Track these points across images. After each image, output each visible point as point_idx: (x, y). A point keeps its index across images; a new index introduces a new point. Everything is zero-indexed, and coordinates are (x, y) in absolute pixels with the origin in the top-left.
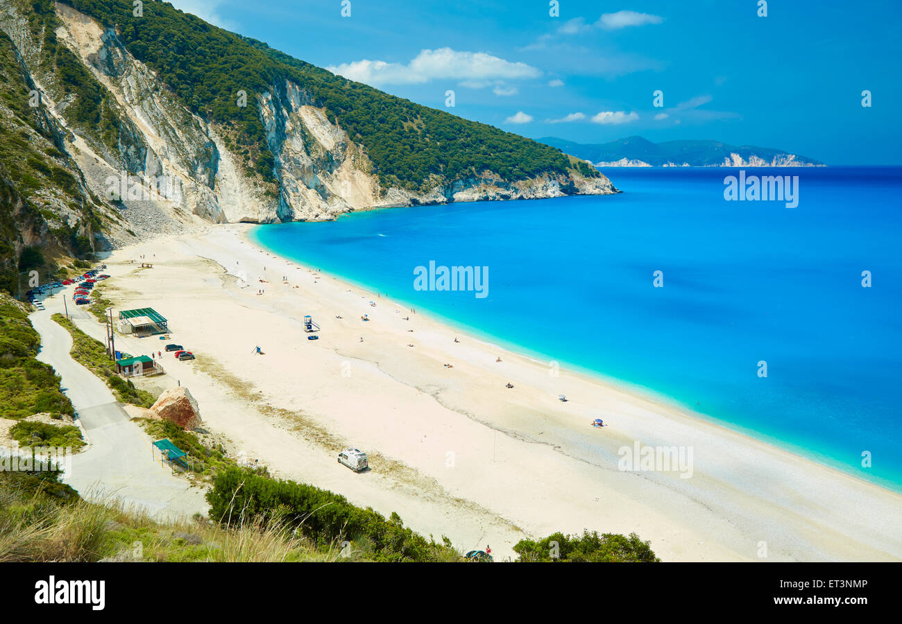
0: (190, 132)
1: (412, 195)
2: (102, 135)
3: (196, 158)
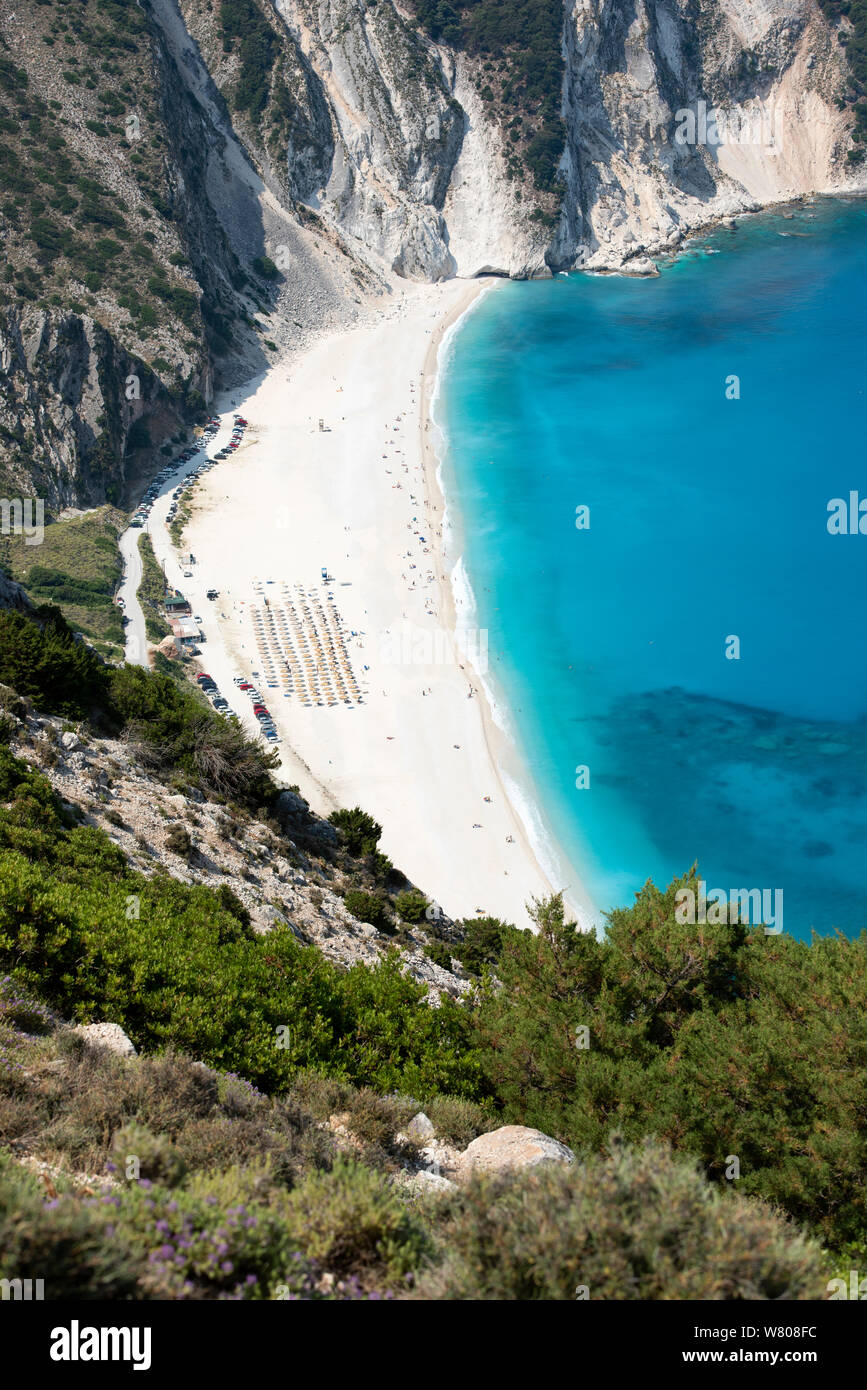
0: (416, 94)
2: (267, 134)
3: (418, 150)
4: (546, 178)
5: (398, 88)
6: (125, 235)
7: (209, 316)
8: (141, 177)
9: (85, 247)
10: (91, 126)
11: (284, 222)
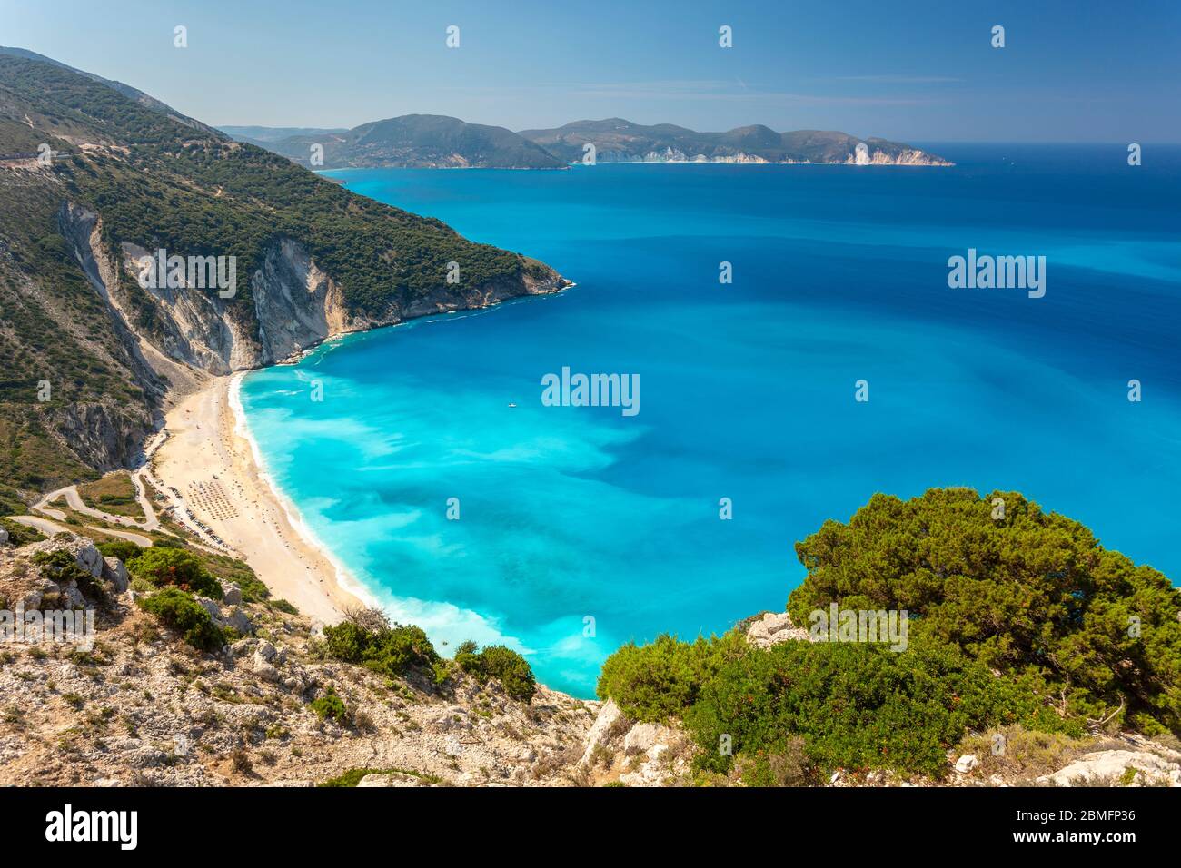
0: (206, 316)
1: (371, 321)
2: (155, 334)
3: (210, 332)
4: (256, 338)
5: (199, 314)
6: (109, 374)
7: (147, 397)
8: (111, 353)
9: (94, 380)
10: (87, 338)
11: (166, 362)
